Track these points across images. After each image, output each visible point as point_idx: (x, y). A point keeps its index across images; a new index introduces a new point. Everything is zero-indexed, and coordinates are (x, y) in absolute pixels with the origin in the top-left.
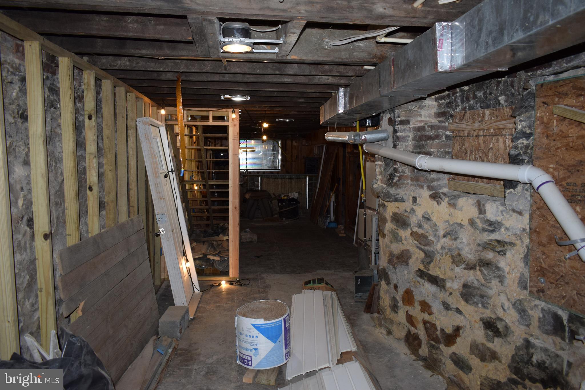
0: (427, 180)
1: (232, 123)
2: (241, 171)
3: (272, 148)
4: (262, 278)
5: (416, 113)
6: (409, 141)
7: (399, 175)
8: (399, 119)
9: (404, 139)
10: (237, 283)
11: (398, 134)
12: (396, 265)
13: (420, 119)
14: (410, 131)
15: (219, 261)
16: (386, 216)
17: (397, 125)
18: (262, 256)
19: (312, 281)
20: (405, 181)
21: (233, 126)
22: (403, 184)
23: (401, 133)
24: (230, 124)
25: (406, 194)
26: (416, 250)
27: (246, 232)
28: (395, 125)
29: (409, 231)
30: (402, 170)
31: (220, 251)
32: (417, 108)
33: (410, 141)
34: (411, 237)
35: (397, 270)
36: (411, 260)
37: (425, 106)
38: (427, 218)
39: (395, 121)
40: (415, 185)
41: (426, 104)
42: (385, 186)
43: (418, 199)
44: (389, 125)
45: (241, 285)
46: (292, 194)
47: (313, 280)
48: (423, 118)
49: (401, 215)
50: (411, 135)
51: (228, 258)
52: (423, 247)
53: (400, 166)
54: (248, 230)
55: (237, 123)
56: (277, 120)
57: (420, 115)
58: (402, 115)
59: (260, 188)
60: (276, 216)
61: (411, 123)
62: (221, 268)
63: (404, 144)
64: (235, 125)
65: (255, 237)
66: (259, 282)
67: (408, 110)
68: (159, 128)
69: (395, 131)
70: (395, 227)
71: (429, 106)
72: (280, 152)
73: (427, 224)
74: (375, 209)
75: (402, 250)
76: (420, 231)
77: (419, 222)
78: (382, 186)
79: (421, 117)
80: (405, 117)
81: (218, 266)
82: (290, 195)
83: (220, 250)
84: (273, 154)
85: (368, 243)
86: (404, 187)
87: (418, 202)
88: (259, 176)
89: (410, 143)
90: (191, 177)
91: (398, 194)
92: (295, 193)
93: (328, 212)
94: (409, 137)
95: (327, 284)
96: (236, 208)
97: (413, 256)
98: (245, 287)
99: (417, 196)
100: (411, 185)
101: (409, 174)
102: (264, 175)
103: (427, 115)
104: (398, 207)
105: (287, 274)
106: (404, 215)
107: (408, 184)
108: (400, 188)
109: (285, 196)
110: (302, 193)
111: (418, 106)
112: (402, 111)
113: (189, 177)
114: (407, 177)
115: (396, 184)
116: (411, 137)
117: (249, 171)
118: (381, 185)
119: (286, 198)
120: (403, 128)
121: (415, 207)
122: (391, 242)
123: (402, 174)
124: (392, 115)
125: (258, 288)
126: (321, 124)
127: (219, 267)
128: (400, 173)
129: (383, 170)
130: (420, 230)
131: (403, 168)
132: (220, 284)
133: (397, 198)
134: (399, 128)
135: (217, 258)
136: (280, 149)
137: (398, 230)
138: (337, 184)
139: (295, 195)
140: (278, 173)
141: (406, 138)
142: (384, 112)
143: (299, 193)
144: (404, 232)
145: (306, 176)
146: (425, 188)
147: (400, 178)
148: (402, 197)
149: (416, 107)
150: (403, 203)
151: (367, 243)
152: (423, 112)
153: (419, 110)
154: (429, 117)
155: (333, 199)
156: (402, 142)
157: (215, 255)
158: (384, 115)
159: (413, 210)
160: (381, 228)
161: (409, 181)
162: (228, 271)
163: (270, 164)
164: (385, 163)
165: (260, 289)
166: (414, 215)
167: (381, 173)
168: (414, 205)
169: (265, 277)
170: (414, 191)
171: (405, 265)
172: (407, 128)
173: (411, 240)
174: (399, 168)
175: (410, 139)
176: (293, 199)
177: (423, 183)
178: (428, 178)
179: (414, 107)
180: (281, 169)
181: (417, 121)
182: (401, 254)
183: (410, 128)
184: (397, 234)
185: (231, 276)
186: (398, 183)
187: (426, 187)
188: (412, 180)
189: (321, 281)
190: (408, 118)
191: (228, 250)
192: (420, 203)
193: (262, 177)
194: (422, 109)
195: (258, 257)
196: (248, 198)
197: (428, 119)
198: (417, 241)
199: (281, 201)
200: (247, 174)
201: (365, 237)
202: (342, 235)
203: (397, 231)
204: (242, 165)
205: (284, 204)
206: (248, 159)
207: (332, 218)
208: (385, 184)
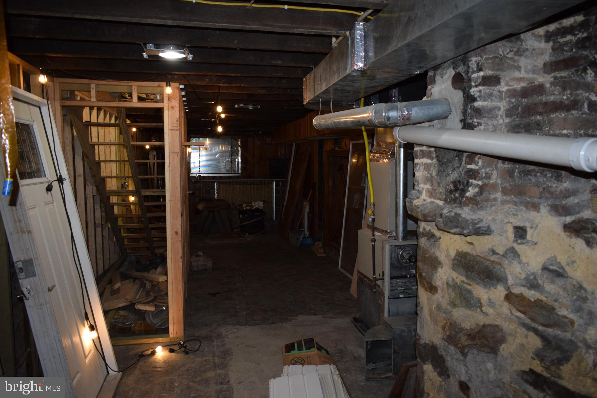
0: (550, 193)
1: (168, 103)
2: (191, 175)
3: (230, 149)
4: (219, 336)
5: (512, 63)
6: (499, 117)
7: (480, 183)
8: (481, 74)
9: (490, 113)
10: (180, 348)
11: (478, 104)
12: (466, 350)
13: (517, 74)
14: (501, 99)
15: (153, 312)
16: (438, 254)
17: (476, 86)
18: (219, 293)
19: (296, 345)
20: (490, 194)
21: (170, 108)
22: (487, 200)
23: (485, 101)
24: (165, 105)
25: (494, 220)
26: (518, 330)
27: (197, 256)
28: (470, 87)
29: (499, 292)
30: (486, 173)
31: (155, 297)
32: (513, 53)
33: (501, 116)
34: (506, 304)
35: (469, 357)
36: (503, 346)
37: (528, 49)
38: (556, 271)
39: (470, 80)
40: (515, 204)
41: (528, 47)
42: (441, 203)
43: (529, 232)
44: (455, 88)
45: (187, 353)
46: (256, 203)
47: (298, 343)
48: (523, 74)
49: (479, 259)
50: (503, 105)
51: (167, 307)
52: (540, 328)
53: (483, 166)
54: (201, 253)
55: (176, 103)
56: (236, 106)
57: (518, 68)
58: (486, 65)
59: (216, 196)
60: (236, 230)
61: (503, 83)
62: (157, 322)
63: (490, 122)
64: (173, 108)
65: (210, 264)
66: (215, 343)
67: (497, 57)
68: (40, 108)
69: (469, 99)
70: (464, 279)
71: (534, 50)
72: (240, 153)
73: (553, 282)
74: (387, 231)
75: (481, 324)
76: (532, 295)
77: (532, 277)
78: (432, 202)
79: (520, 72)
80: (493, 70)
81: (151, 319)
82: (253, 204)
83: (156, 295)
84: (232, 156)
85: (379, 283)
86: (489, 206)
87: (528, 237)
88: (215, 182)
89: (501, 121)
90: (123, 185)
91: (482, 221)
92: (259, 202)
93: (301, 225)
94: (499, 109)
95: (320, 348)
96: (176, 233)
97: (510, 339)
98: (193, 356)
99: (527, 224)
100: (503, 202)
101: (499, 182)
102: (220, 180)
103: (529, 67)
104: (471, 244)
105: (256, 325)
106: (488, 260)
107: (495, 199)
108: (482, 208)
109: (247, 206)
110: (267, 202)
111: (515, 50)
112: (487, 59)
113: (120, 186)
114: (494, 187)
115: (473, 201)
116: (502, 109)
117: (202, 175)
118: (429, 200)
119: (248, 208)
120: (488, 91)
121: (518, 248)
122: (454, 305)
123: (486, 181)
124: (461, 69)
125: (214, 356)
126: (305, 104)
127: (155, 322)
128: (481, 179)
129: (434, 174)
130: (533, 292)
131: (488, 169)
132: (153, 353)
133: (480, 228)
134: (480, 91)
135: (150, 308)
136: (239, 149)
137: (470, 285)
138: (311, 191)
139: (259, 205)
140: (237, 177)
141: (493, 112)
142: (436, 68)
143: (264, 202)
144: (486, 291)
145: (272, 181)
146: (544, 210)
147: (482, 188)
148: (489, 227)
149: (512, 51)
150: (486, 237)
151: (377, 282)
152: (523, 62)
153: (516, 58)
154: (534, 72)
155: (307, 209)
156: (486, 119)
157: (148, 303)
158: (439, 72)
159: (513, 253)
160: (424, 274)
161: (499, 195)
162: (168, 328)
163: (228, 167)
164: (438, 160)
165: (216, 358)
166: (514, 262)
167: (429, 180)
168: (519, 244)
169: (224, 333)
170: (514, 215)
171: (488, 353)
172: (495, 93)
173: (506, 308)
174: (481, 169)
175: (500, 113)
176: (257, 210)
177: (536, 200)
178: (553, 190)
179: (508, 50)
180: (242, 173)
181: (513, 79)
182: (479, 332)
183: (499, 91)
184: (470, 292)
185: (171, 335)
186: (479, 198)
187: (548, 208)
188: (505, 192)
189: (310, 343)
190: (498, 73)
191: (167, 294)
192: (535, 240)
193: (219, 183)
194: (521, 55)
195: (214, 295)
196: (201, 209)
197: (531, 76)
198: (524, 313)
199: (242, 212)
200: (200, 179)
201: (374, 274)
202: (321, 255)
203: (469, 287)
204: (194, 168)
205: (246, 215)
206: (201, 161)
207: (307, 233)
208: (440, 200)
